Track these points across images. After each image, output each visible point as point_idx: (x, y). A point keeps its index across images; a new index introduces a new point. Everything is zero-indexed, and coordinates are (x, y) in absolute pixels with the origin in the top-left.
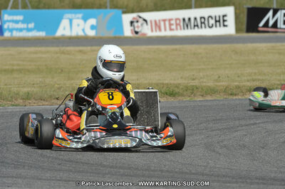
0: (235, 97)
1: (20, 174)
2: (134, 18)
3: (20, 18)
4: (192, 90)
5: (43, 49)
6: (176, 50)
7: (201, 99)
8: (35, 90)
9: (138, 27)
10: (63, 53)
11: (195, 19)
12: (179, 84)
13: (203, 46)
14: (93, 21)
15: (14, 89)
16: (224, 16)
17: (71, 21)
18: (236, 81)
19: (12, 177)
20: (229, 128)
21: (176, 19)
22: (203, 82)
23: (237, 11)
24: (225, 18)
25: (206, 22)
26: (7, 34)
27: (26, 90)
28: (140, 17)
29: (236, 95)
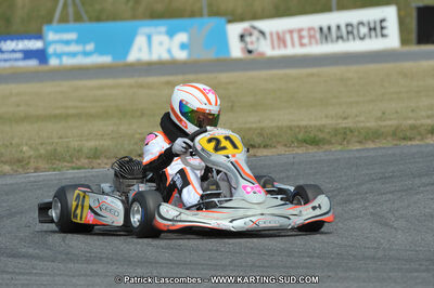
0: (410, 143)
1: (97, 271)
2: (245, 30)
3: (72, 36)
4: (345, 135)
5: (110, 81)
6: (312, 75)
7: (359, 147)
8: (106, 143)
9: (252, 43)
10: (141, 86)
11: (338, 27)
12: (324, 126)
13: (354, 68)
14: (182, 37)
15: (75, 144)
16: (382, 21)
17: (149, 38)
18: (410, 118)
19: (85, 275)
20: (406, 190)
21: (310, 29)
22: (359, 122)
23: (402, 13)
24: (384, 24)
25: (355, 32)
26: (53, 62)
27: (92, 144)
28: (254, 28)
29: (410, 139)
